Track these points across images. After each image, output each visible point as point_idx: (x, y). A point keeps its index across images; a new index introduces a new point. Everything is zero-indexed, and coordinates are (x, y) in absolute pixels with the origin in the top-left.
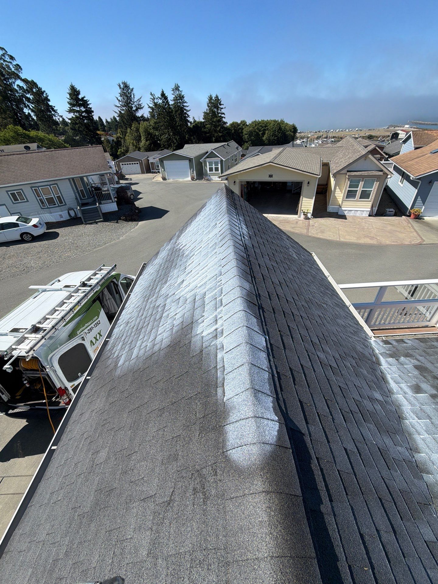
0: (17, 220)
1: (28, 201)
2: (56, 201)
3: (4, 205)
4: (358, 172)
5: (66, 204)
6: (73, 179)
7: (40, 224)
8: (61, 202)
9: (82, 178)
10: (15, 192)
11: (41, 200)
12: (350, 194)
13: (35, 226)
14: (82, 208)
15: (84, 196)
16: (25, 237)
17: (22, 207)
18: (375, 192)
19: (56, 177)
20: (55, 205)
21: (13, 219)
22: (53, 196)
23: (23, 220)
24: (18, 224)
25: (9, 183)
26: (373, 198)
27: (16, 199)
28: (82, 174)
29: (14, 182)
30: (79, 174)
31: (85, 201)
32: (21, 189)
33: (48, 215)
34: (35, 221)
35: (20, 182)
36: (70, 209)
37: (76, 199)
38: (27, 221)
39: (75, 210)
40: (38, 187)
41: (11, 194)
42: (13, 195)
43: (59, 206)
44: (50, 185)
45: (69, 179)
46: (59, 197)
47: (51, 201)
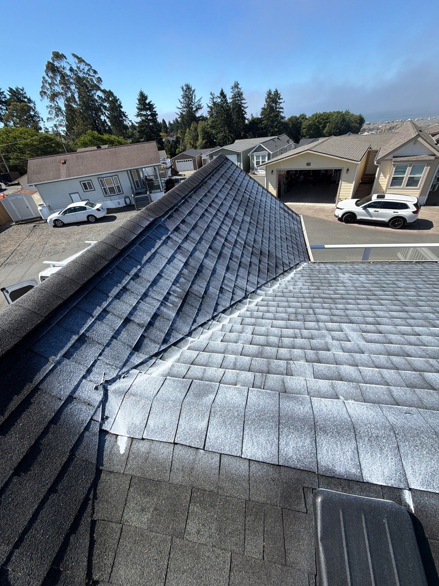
0: (85, 205)
1: (95, 190)
2: (116, 190)
3: (78, 193)
4: (406, 158)
5: (123, 193)
6: (130, 171)
7: (102, 208)
8: (120, 191)
9: (137, 170)
10: (86, 182)
11: (104, 189)
12: (395, 182)
13: (98, 210)
14: (136, 197)
15: (138, 187)
16: (91, 219)
17: (90, 195)
18: (424, 179)
19: (117, 169)
20: (115, 193)
21: (82, 204)
22: (114, 186)
23: (90, 205)
24: (86, 207)
25: (82, 175)
26: (422, 185)
27: (86, 188)
28: (137, 166)
29: (86, 174)
30: (135, 166)
31: (140, 191)
32: (91, 180)
33: (110, 202)
34: (98, 206)
35: (90, 173)
36: (126, 197)
37: (132, 188)
38: (92, 205)
39: (130, 198)
40: (103, 178)
41: (83, 183)
42: (84, 184)
43: (118, 194)
44: (112, 177)
45: (127, 171)
46: (118, 187)
47: (112, 190)
